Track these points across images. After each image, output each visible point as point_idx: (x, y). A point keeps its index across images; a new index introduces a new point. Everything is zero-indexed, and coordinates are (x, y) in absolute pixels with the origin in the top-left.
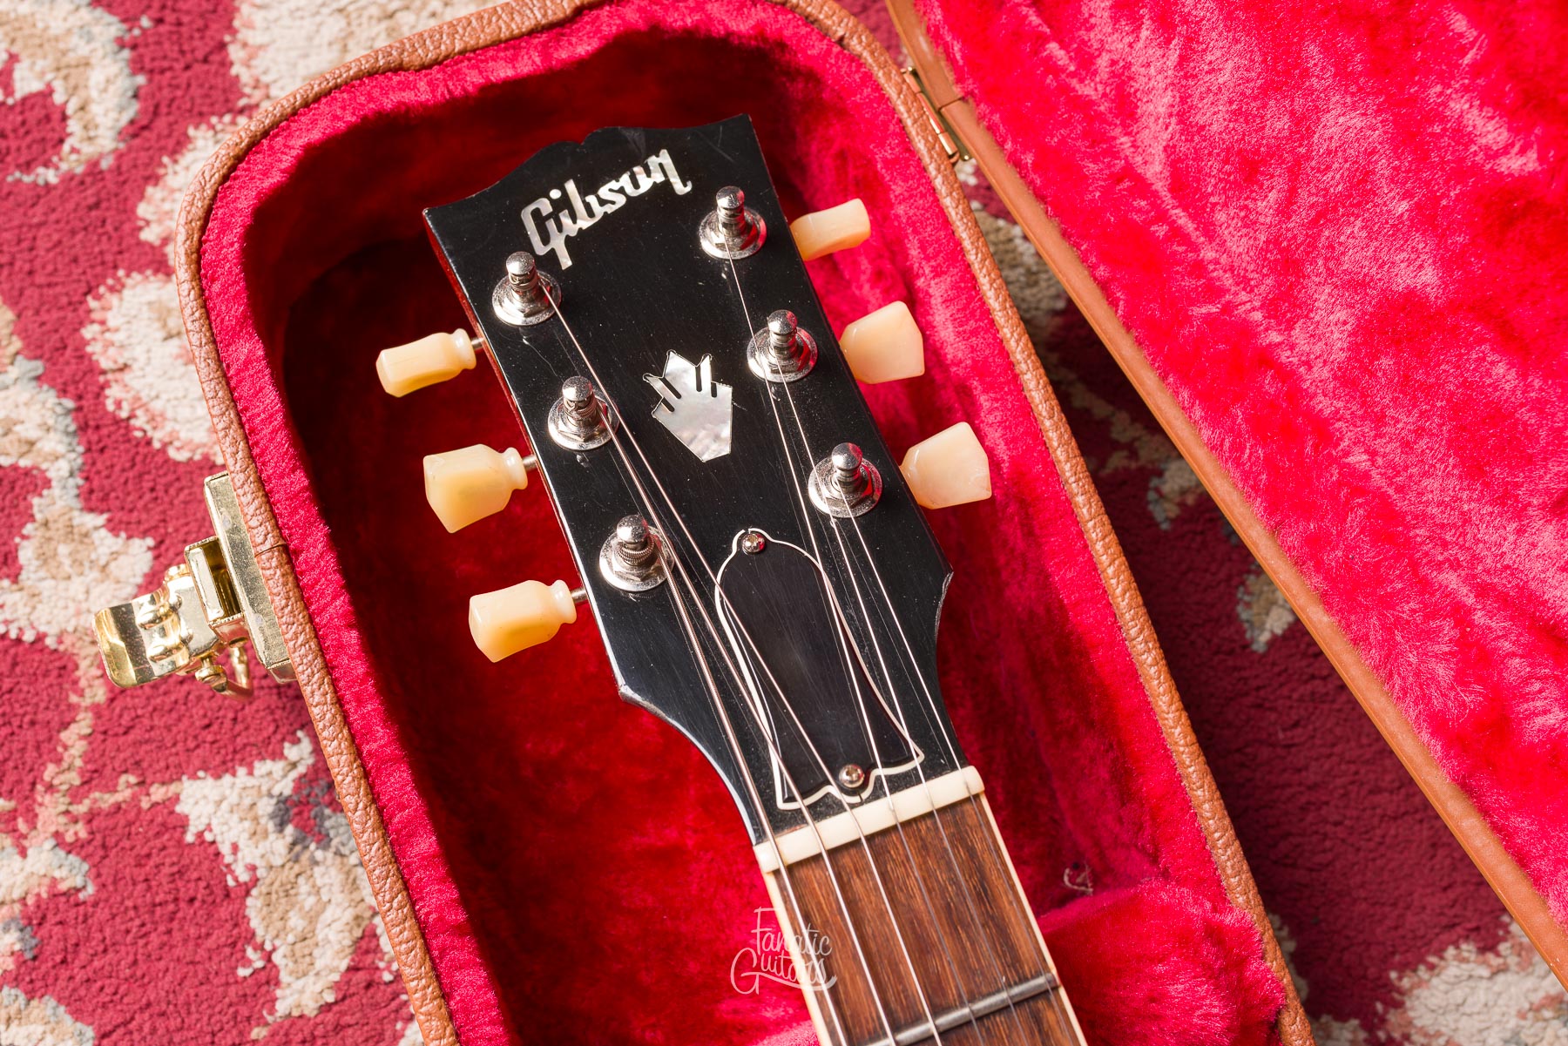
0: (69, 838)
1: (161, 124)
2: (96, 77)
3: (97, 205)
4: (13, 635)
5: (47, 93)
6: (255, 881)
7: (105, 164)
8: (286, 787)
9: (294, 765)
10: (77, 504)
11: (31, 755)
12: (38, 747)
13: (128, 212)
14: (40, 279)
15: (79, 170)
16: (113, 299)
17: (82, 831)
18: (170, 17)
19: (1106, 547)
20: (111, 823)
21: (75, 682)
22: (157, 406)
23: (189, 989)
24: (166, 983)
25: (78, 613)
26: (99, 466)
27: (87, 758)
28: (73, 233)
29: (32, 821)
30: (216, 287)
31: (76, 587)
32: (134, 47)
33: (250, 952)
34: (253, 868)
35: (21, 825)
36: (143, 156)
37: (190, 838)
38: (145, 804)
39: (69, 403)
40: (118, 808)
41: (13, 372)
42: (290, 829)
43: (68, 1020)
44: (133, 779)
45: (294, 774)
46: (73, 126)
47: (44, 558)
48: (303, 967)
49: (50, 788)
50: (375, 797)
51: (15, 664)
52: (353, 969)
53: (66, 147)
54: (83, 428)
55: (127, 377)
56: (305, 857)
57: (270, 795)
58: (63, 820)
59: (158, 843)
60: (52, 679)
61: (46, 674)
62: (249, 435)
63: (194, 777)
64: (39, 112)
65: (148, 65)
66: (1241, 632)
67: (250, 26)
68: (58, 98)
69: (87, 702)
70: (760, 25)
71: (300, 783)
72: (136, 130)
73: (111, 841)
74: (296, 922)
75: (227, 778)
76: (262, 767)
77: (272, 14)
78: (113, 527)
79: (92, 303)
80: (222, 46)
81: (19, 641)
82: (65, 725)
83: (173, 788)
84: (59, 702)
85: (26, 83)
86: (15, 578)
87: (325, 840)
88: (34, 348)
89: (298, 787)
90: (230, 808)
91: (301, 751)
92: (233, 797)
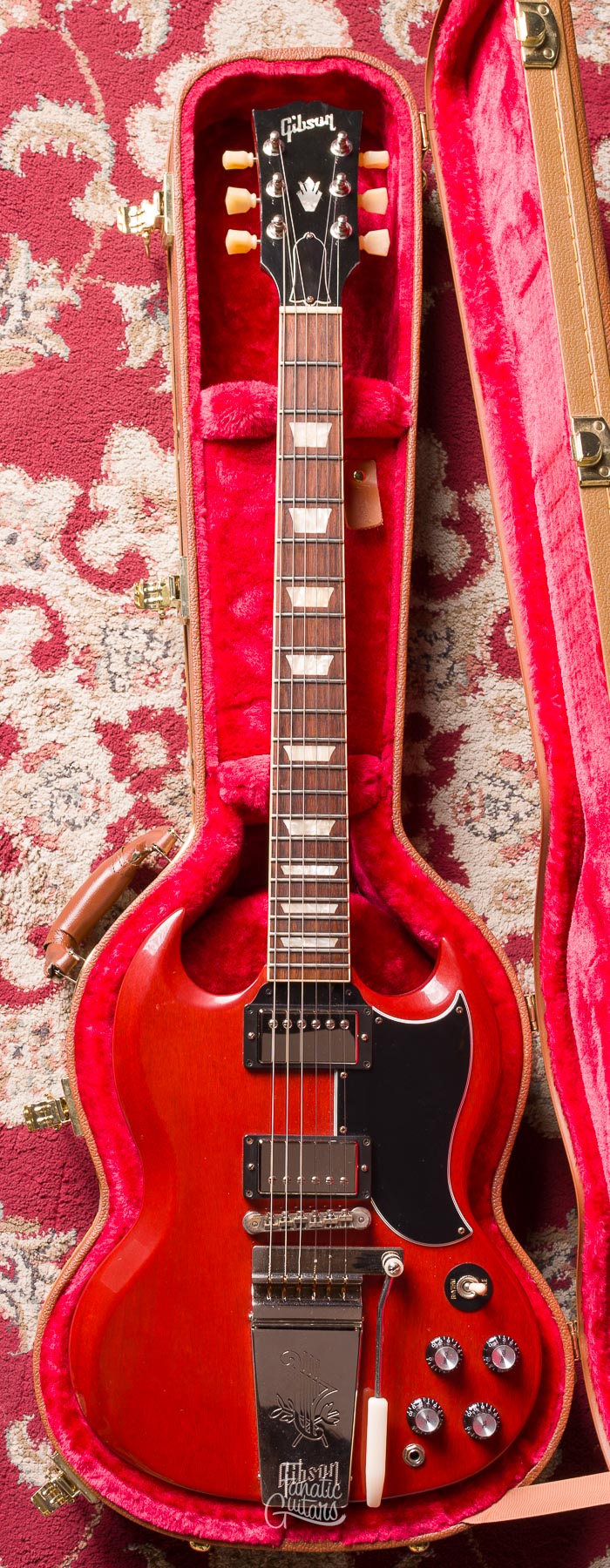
0: (78, 289)
1: (173, 48)
2: (155, 23)
3: (142, 73)
4: (77, 217)
5: (137, 23)
6: (131, 322)
7: (150, 58)
8: (148, 297)
9: (153, 291)
10: (109, 180)
11: (72, 258)
12: (76, 256)
13: (152, 79)
14: (117, 94)
15: (140, 57)
16: (139, 110)
17: (82, 288)
18: (188, 7)
20: (91, 288)
21: (92, 240)
22: (143, 154)
23: (101, 348)
24: (94, 344)
25: (99, 217)
26: (119, 169)
27: (90, 265)
28: (132, 81)
29: (68, 279)
31: (101, 208)
32: (172, 15)
33: (123, 343)
34: (131, 318)
35: (65, 279)
36: (164, 59)
37: (114, 302)
38: (103, 287)
39: (115, 143)
40: (94, 285)
41: (99, 126)
42: (145, 310)
43: (64, 343)
44: (102, 277)
45: (152, 294)
46: (143, 39)
47: (93, 195)
48: (137, 354)
49: (76, 271)
51: (75, 227)
52: (151, 360)
53: (138, 47)
54: (117, 154)
55: (136, 140)
56: (147, 321)
57: (143, 297)
58: (77, 282)
59: (104, 300)
60: (85, 236)
61: (84, 233)
62: (183, 163)
63: (121, 283)
64: (132, 30)
65: (175, 24)
67: (215, 20)
68: (141, 26)
69: (94, 247)
70: (379, 82)
72: (164, 48)
73: (90, 294)
74: (139, 339)
75: (131, 287)
76: (142, 288)
77: (224, 18)
78: (118, 192)
79: (132, 109)
80: (203, 24)
81: (78, 220)
82: (86, 253)
83: (114, 284)
84: (86, 244)
85: (131, 17)
86: (82, 198)
87: (155, 318)
88: (108, 120)
89: (152, 299)
90: (129, 297)
91: (156, 287)
92: (131, 294)
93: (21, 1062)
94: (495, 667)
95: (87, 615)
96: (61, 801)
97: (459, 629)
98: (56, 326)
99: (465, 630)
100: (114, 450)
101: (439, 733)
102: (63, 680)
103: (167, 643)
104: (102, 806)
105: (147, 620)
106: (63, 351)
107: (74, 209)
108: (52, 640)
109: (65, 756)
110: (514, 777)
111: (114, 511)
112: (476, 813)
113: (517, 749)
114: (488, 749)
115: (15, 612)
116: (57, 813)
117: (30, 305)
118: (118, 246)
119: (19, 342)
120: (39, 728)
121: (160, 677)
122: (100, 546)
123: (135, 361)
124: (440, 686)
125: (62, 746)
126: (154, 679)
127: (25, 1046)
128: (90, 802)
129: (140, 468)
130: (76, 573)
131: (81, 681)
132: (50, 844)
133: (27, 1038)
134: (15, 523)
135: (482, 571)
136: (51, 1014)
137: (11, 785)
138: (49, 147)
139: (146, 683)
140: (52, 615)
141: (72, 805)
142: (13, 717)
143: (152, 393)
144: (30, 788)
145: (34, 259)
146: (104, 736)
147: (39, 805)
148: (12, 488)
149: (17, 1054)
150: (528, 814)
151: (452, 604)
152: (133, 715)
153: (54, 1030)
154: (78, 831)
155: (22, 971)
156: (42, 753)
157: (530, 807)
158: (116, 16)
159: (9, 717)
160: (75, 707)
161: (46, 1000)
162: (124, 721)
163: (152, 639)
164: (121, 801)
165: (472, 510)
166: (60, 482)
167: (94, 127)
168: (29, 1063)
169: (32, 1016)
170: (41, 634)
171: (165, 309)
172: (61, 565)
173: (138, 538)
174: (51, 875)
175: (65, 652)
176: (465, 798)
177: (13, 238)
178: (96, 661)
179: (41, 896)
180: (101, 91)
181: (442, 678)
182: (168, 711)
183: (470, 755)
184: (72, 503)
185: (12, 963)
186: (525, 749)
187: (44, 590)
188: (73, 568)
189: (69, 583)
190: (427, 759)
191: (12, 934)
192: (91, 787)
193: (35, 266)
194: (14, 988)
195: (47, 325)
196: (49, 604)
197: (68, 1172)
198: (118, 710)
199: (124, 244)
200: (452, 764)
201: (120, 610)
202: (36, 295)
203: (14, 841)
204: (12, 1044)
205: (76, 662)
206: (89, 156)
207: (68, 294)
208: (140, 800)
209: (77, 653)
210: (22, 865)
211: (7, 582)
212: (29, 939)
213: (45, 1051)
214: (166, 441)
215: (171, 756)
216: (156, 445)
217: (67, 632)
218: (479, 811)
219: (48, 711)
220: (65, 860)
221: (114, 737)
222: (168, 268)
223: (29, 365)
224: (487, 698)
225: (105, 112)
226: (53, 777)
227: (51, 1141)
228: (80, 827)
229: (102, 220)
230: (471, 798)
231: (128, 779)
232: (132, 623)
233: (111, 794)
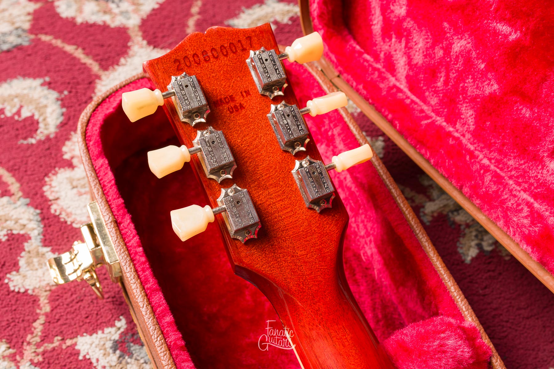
0: (36, 361)
1: (71, 123)
2: (49, 110)
3: (49, 149)
4: (17, 290)
5: (32, 117)
7: (52, 136)
8: (116, 337)
9: (119, 329)
10: (41, 244)
11: (22, 332)
12: (25, 329)
13: (59, 150)
14: (29, 173)
15: (43, 138)
16: (54, 178)
17: (40, 358)
18: (74, 90)
19: (404, 205)
20: (51, 354)
21: (39, 305)
22: (69, 210)
25: (40, 281)
26: (49, 231)
27: (43, 332)
28: (41, 158)
29: (22, 355)
30: (91, 143)
31: (40, 272)
32: (62, 100)
34: (104, 367)
35: (18, 358)
36: (65, 133)
37: (81, 358)
38: (64, 347)
39: (39, 212)
40: (54, 349)
41: (19, 203)
42: (118, 352)
44: (59, 338)
45: (119, 332)
46: (41, 125)
47: (29, 263)
49: (29, 343)
50: (150, 303)
51: (17, 300)
53: (39, 132)
54: (43, 219)
55: (59, 202)
56: (124, 362)
57: (110, 340)
58: (33, 355)
59: (69, 360)
60: (30, 305)
61: (28, 303)
63: (82, 336)
64: (30, 122)
65: (66, 105)
66: (460, 257)
68: (36, 117)
69: (43, 312)
71: (121, 335)
72: (62, 125)
73: (51, 361)
75: (95, 335)
76: (107, 330)
78: (53, 251)
79: (47, 179)
81: (19, 292)
82: (35, 321)
83: (74, 340)
84: (33, 313)
85: (25, 114)
86: (18, 271)
87: (131, 355)
88: (26, 195)
89: (121, 337)
90: (96, 346)
91: (122, 324)
92: (97, 342)
107: (11, 285)
118: (69, 300)
158: (12, 117)
167: (13, 206)
171: (138, 342)
180: (14, 176)
199: (74, 296)
206: (15, 232)
222: (127, 301)
225: (22, 189)
229: (44, 284)
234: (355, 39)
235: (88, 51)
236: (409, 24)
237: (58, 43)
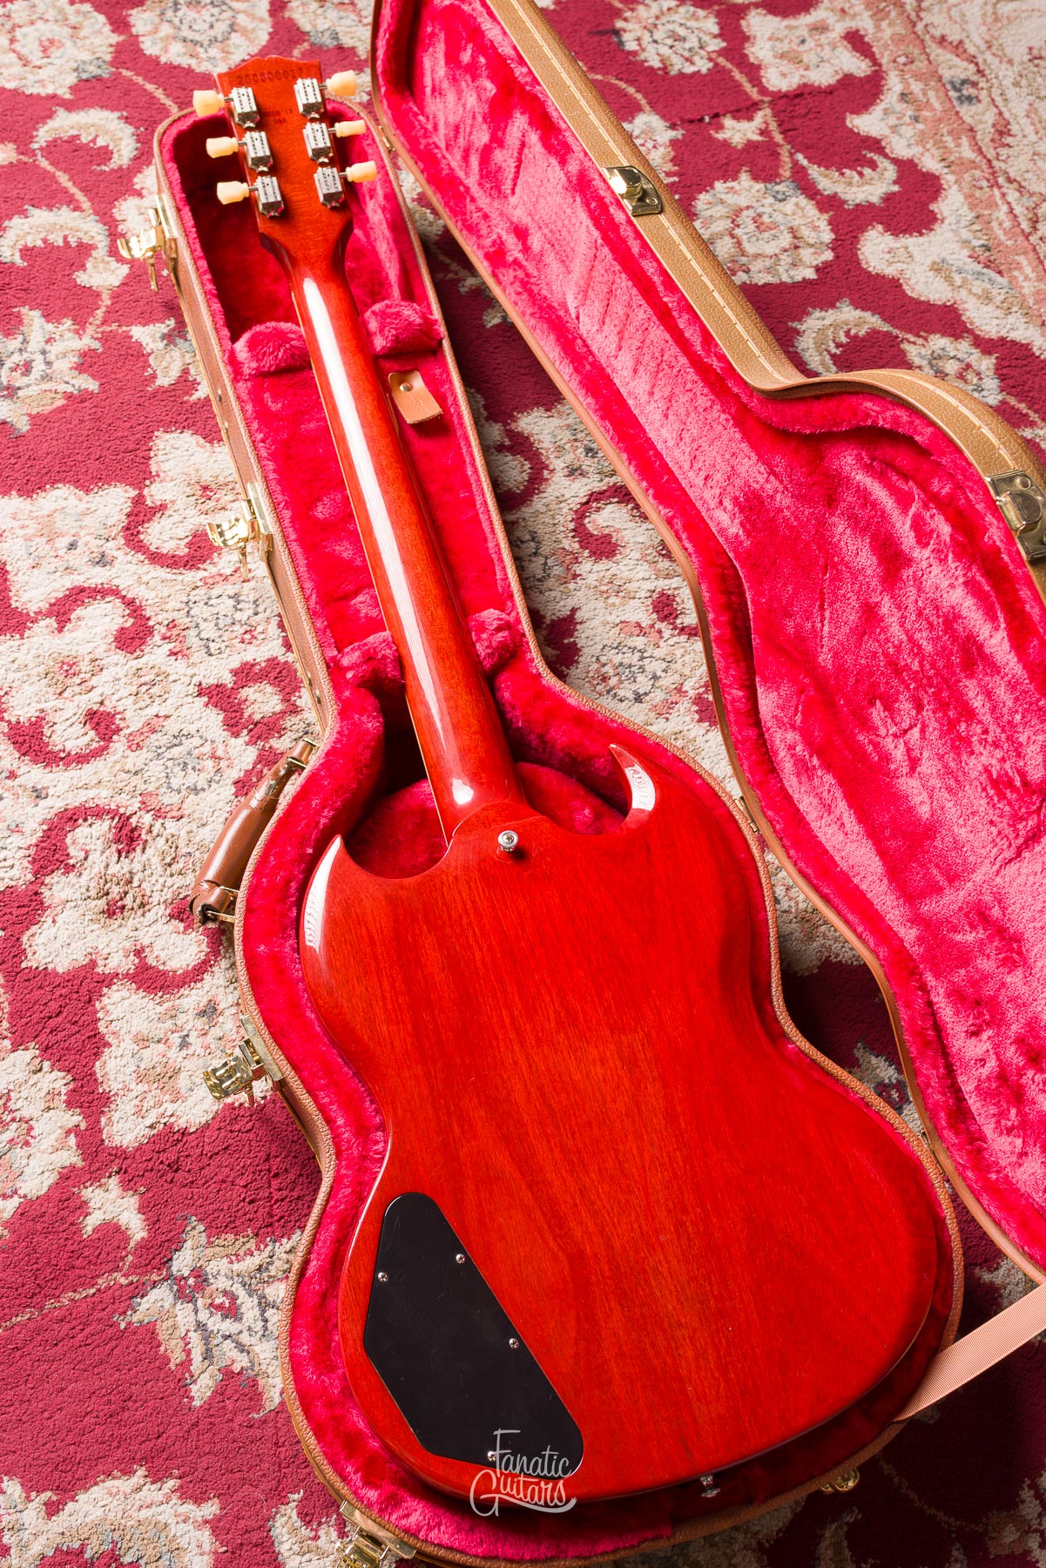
0: (96, 337)
1: (144, 158)
2: (124, 143)
3: (121, 177)
4: (83, 285)
5: (107, 146)
6: (153, 352)
7: (124, 167)
8: (166, 331)
9: (169, 326)
10: (104, 254)
11: (85, 315)
12: (88, 314)
13: (130, 180)
14: (100, 195)
15: (116, 167)
16: (123, 203)
17: (99, 335)
20: (109, 334)
21: (101, 299)
23: (129, 377)
24: (122, 374)
25: (103, 282)
27: (103, 318)
28: (112, 184)
29: (84, 331)
31: (104, 275)
32: (136, 136)
33: (149, 369)
34: (152, 349)
35: (81, 332)
36: (138, 165)
37: (133, 340)
38: (120, 331)
39: (107, 228)
40: (111, 331)
41: (89, 219)
42: (165, 341)
43: (92, 379)
44: (116, 325)
45: (168, 328)
46: (115, 155)
47: (95, 267)
48: (165, 374)
49: (91, 324)
51: (83, 292)
52: (180, 376)
53: (112, 161)
54: (110, 235)
55: (126, 223)
56: (169, 348)
57: (160, 332)
58: (94, 332)
59: (123, 340)
60: (94, 297)
61: (92, 296)
63: (136, 326)
64: (104, 150)
65: (141, 140)
68: (111, 147)
69: (104, 304)
72: (136, 158)
73: (109, 338)
74: (164, 364)
75: (147, 327)
76: (158, 325)
78: (117, 260)
79: (116, 203)
81: (84, 287)
82: (97, 309)
83: (129, 328)
84: (95, 303)
85: (100, 142)
86: (85, 271)
87: (175, 345)
88: (96, 213)
89: (169, 331)
90: (147, 335)
91: (172, 322)
92: (148, 332)
93: (190, 1052)
94: (586, 553)
95: (166, 594)
96: (177, 769)
97: (541, 530)
98: (80, 368)
99: (547, 530)
100: (160, 453)
101: (552, 621)
102: (153, 657)
103: (255, 602)
104: (223, 764)
105: (230, 587)
106: (92, 385)
107: (79, 280)
108: (134, 624)
109: (172, 727)
110: (639, 642)
111: (173, 502)
112: (613, 681)
113: (633, 618)
114: (605, 623)
115: (90, 609)
116: (175, 783)
117: (51, 357)
118: (127, 299)
119: (47, 386)
120: (138, 706)
121: (255, 633)
122: (164, 534)
123: (164, 381)
124: (539, 580)
125: (167, 717)
126: (250, 635)
127: (191, 1033)
128: (209, 764)
129: (191, 462)
130: (146, 561)
131: (173, 653)
132: (175, 814)
133: (190, 1022)
134: (73, 531)
135: (546, 480)
136: (214, 989)
137: (118, 767)
138: (45, 241)
139: (243, 642)
140: (129, 603)
141: (189, 770)
142: (106, 702)
143: (186, 402)
144: (140, 765)
145: (48, 322)
146: (210, 698)
147: (153, 779)
148: (64, 503)
149: (184, 1044)
150: (665, 671)
151: (526, 511)
152: (235, 673)
153: (222, 1006)
154: (202, 795)
155: (170, 952)
156: (145, 729)
157: (664, 665)
158: (88, 144)
159: (102, 703)
160: (171, 678)
161: (205, 976)
162: (228, 680)
163: (239, 602)
164: (243, 754)
165: (520, 434)
166: (112, 489)
167: (84, 220)
168: (200, 1051)
169: (193, 998)
170: (121, 620)
172: (129, 558)
173: (204, 520)
174: (182, 843)
175: (150, 632)
176: (597, 671)
177: (24, 310)
178: (185, 633)
179: (175, 868)
180: (86, 196)
181: (539, 573)
182: (272, 661)
183: (589, 633)
184: (129, 504)
185: (157, 947)
186: (640, 615)
187: (115, 582)
188: (142, 558)
189: (140, 571)
190: (548, 645)
191: (150, 916)
192: (207, 749)
193: (50, 327)
194: (165, 973)
195: (71, 369)
196: (124, 593)
197: (275, 1164)
198: (219, 671)
199: (132, 297)
200: (575, 644)
201: (199, 584)
202: (54, 350)
203: (133, 821)
204: (176, 1035)
205: (164, 638)
206: (84, 241)
207: (88, 341)
208: (263, 749)
209: (164, 630)
210: (146, 841)
211: (77, 584)
212: (172, 916)
213: (216, 1032)
214: (211, 435)
215: (286, 700)
216: (202, 441)
217: (148, 613)
218: (617, 678)
219: (144, 688)
220: (194, 826)
221: (219, 697)
223: (61, 402)
224: (588, 581)
225: (93, 208)
226: (163, 749)
227: (247, 1132)
228: (203, 790)
229: (107, 284)
230: (604, 670)
231: (245, 732)
232: (215, 593)
233: (230, 750)
234: (415, 103)
235: (168, 92)
236: (445, 85)
237: (140, 80)
